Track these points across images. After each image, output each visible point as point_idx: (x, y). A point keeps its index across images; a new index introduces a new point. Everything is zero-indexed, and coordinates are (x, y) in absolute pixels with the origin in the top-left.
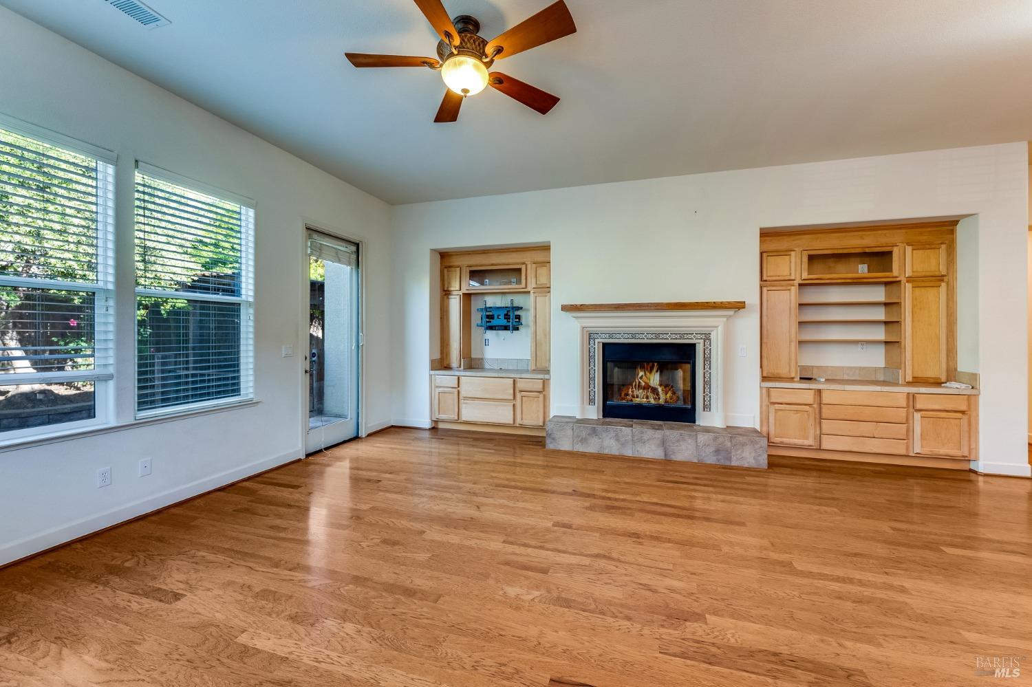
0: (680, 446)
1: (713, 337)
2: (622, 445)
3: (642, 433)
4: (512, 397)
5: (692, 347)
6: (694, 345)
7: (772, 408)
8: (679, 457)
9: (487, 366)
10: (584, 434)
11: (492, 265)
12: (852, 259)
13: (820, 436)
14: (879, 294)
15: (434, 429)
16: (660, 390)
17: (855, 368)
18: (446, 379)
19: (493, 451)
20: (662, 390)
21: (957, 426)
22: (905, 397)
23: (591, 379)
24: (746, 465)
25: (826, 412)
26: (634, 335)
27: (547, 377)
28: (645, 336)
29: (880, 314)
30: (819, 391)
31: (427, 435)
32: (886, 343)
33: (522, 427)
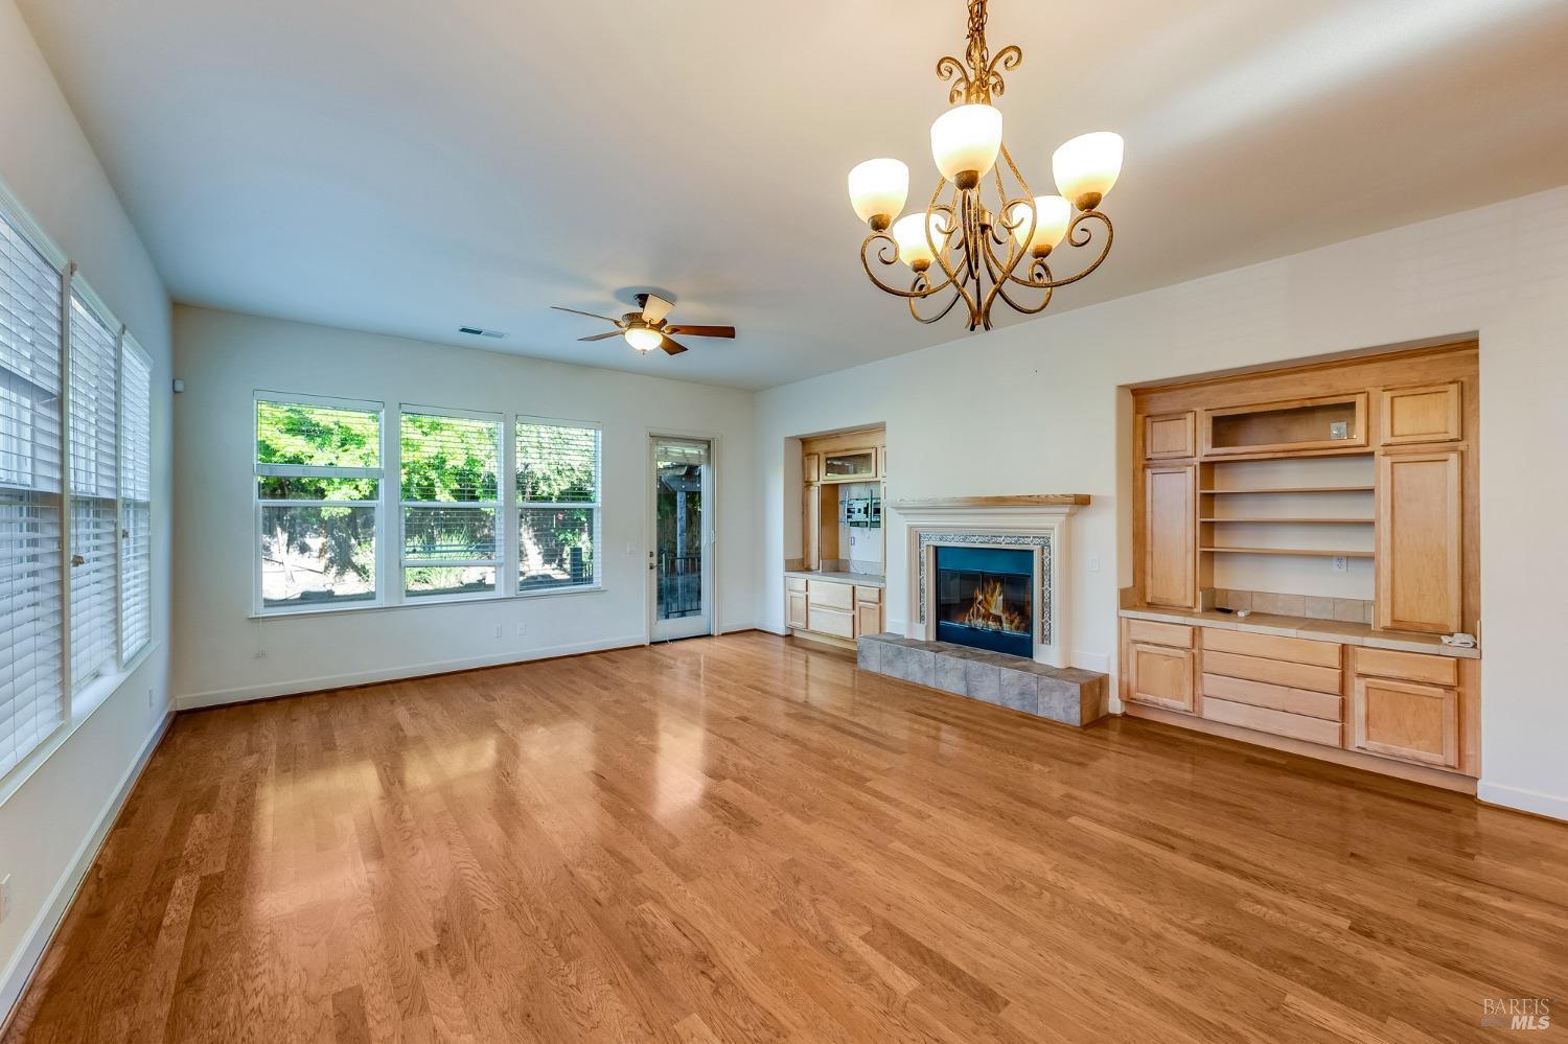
0: (983, 681)
1: (1053, 542)
3: (944, 660)
4: (851, 607)
5: (1029, 555)
6: (1032, 553)
7: (1133, 649)
8: (981, 696)
9: (852, 570)
10: (890, 655)
11: (847, 450)
12: (1319, 415)
13: (1200, 700)
15: (789, 637)
16: (1003, 619)
17: (1327, 599)
18: (799, 581)
20: (1006, 620)
21: (1436, 710)
22: (1337, 650)
23: (923, 591)
24: (1054, 718)
25: (1209, 661)
26: (965, 538)
27: (882, 585)
28: (977, 539)
30: (1200, 629)
31: (781, 643)
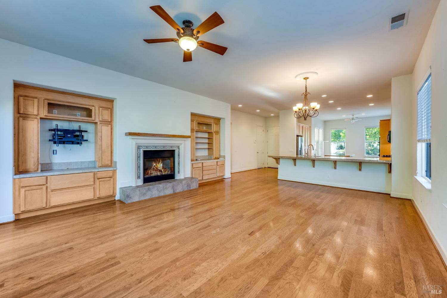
0: (178, 187)
1: (180, 147)
2: (160, 192)
3: (166, 185)
4: (93, 183)
5: (173, 151)
6: (174, 151)
7: (193, 169)
8: (178, 191)
9: (55, 168)
10: (144, 191)
12: (203, 125)
13: (203, 176)
14: (206, 135)
15: (17, 220)
16: (162, 170)
18: (36, 179)
19: (102, 213)
20: (164, 170)
21: (223, 168)
22: (216, 162)
23: (139, 167)
24: (194, 188)
25: (204, 169)
26: (156, 147)
27: (115, 169)
28: (160, 147)
29: (207, 141)
30: (203, 163)
32: (208, 149)
33: (99, 198)
